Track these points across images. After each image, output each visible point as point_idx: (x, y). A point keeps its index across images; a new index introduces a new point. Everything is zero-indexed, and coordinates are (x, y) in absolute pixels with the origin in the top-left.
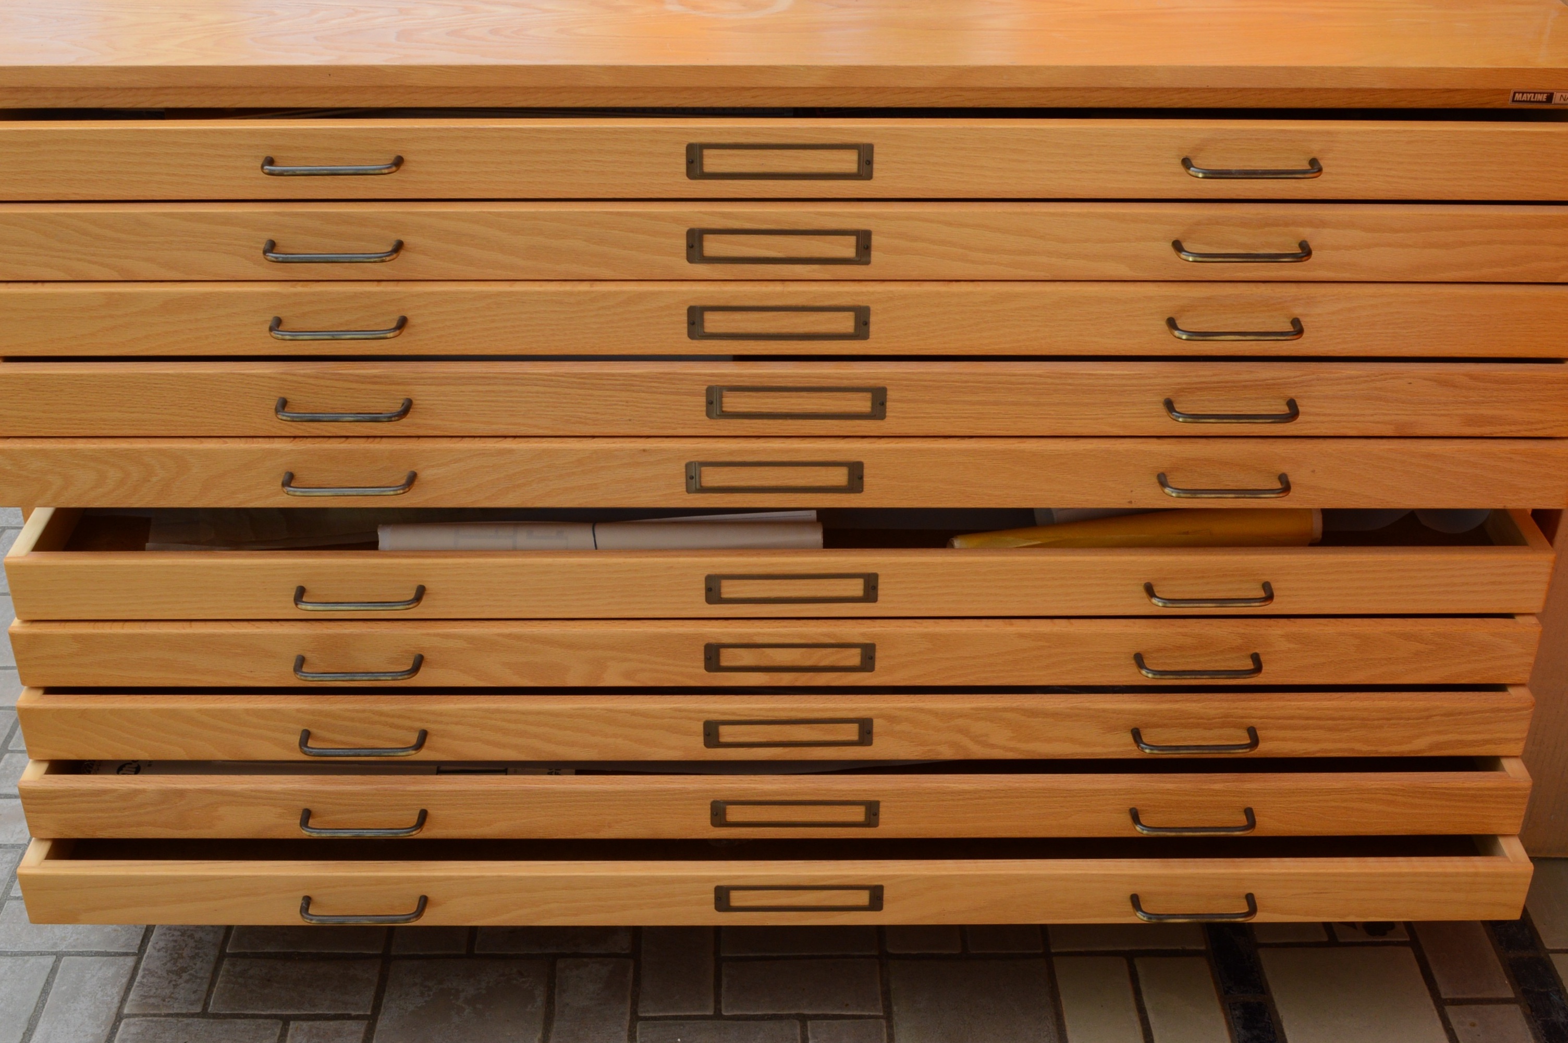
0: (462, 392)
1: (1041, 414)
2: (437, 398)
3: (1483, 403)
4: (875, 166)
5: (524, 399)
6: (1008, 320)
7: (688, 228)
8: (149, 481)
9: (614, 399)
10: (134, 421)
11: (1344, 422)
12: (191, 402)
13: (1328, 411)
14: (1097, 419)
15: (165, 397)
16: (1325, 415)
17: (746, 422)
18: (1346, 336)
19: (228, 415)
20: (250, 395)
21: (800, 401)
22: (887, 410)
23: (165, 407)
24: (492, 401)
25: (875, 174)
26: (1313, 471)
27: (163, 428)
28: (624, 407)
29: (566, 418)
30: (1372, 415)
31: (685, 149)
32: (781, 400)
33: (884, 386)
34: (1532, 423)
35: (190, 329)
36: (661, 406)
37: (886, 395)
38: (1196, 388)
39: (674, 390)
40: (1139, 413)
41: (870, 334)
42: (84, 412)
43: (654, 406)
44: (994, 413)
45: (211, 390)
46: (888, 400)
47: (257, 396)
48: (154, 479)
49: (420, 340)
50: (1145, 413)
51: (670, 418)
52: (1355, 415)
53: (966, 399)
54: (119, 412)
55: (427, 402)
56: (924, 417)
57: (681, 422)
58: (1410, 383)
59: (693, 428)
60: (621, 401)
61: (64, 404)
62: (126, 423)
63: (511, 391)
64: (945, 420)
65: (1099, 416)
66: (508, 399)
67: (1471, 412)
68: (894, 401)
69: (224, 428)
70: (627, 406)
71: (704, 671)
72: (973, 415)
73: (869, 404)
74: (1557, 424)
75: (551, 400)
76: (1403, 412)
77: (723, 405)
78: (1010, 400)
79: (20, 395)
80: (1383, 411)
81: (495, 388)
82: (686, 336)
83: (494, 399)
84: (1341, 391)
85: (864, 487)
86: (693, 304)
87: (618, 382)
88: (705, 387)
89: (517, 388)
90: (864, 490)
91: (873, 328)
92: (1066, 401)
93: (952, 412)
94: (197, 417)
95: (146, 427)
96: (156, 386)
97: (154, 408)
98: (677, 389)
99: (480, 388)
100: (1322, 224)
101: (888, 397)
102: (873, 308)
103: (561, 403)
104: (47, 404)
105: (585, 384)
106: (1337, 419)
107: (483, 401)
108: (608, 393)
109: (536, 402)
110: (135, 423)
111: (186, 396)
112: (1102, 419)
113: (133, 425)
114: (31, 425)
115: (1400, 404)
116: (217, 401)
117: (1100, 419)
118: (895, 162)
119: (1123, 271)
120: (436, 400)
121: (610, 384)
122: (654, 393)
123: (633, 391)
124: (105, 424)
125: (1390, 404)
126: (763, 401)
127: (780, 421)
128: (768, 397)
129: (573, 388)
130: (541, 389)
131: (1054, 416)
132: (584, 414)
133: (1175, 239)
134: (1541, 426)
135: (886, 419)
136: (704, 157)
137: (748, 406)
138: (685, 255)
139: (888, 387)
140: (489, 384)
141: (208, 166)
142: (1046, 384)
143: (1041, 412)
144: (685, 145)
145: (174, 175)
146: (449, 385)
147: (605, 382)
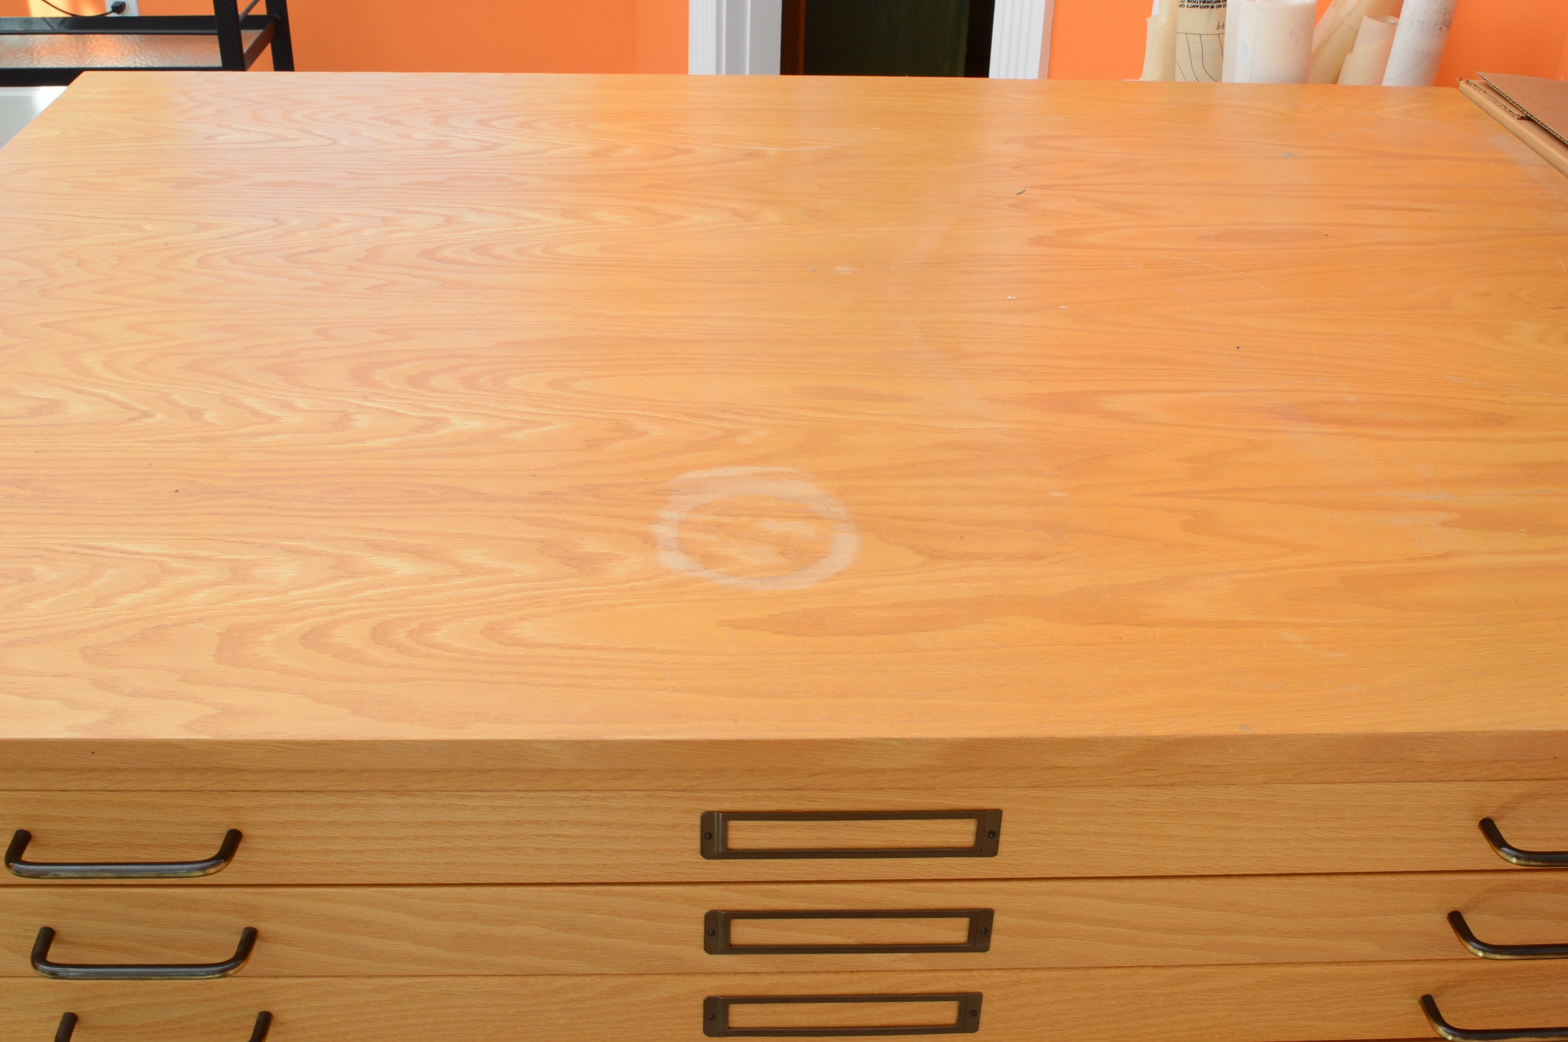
4: (1002, 838)
7: (707, 910)
25: (1001, 848)
31: (699, 819)
41: (980, 1025)
82: (700, 1032)
86: (712, 993)
102: (987, 994)
118: (1034, 833)
133: (1453, 910)
136: (730, 829)
138: (702, 943)
144: (700, 814)
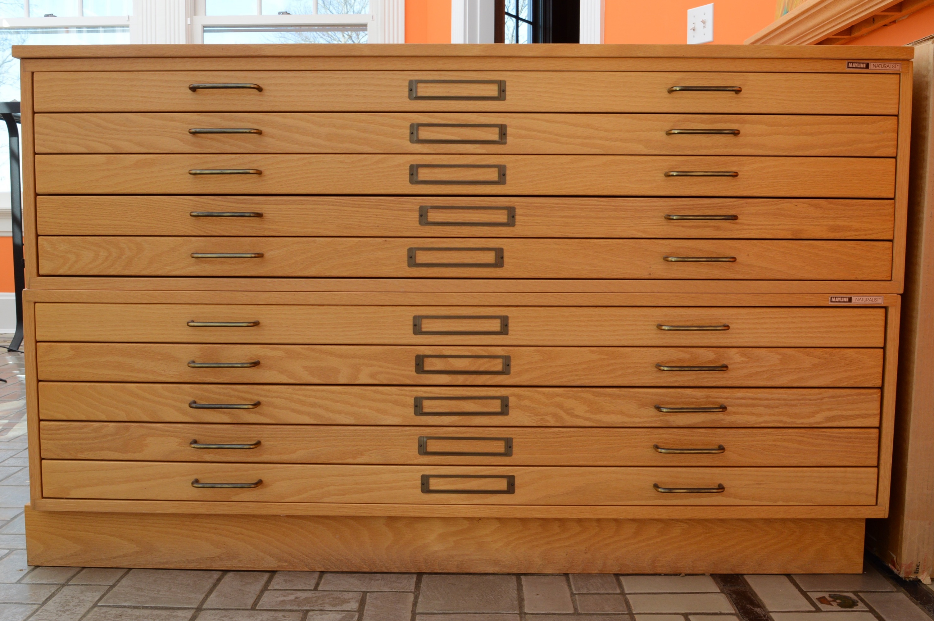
0: (290, 209)
1: (600, 224)
2: (275, 212)
3: (837, 218)
4: (507, 93)
5: (322, 213)
6: (580, 174)
7: (411, 123)
8: (121, 258)
9: (370, 213)
10: (115, 225)
11: (764, 229)
12: (147, 214)
13: (754, 223)
14: (630, 227)
15: (133, 211)
16: (753, 225)
17: (441, 227)
18: (762, 184)
19: (165, 222)
20: (178, 210)
21: (469, 215)
22: (516, 221)
23: (133, 217)
24: (305, 214)
25: (507, 97)
26: (748, 255)
27: (130, 230)
28: (375, 219)
29: (344, 225)
30: (778, 225)
31: (408, 85)
32: (459, 214)
33: (514, 206)
34: (866, 230)
35: (148, 177)
36: (396, 218)
37: (515, 212)
38: (681, 208)
39: (402, 208)
40: (652, 223)
41: (507, 181)
42: (90, 220)
43: (391, 218)
44: (574, 223)
45: (158, 207)
46: (516, 214)
47: (182, 211)
48: (124, 257)
49: (267, 184)
50: (655, 223)
51: (400, 225)
52: (769, 225)
53: (558, 214)
54: (108, 220)
55: (271, 215)
56: (536, 225)
57: (405, 228)
58: (796, 206)
59: (412, 231)
60: (374, 215)
61: (80, 215)
62: (111, 227)
63: (315, 209)
64: (547, 227)
65: (631, 225)
66: (314, 213)
67: (831, 223)
68: (519, 215)
69: (162, 230)
70: (377, 218)
71: (415, 373)
72: (562, 224)
73: (506, 217)
74: (880, 231)
75: (336, 214)
76: (795, 223)
77: (428, 217)
78: (582, 215)
79: (59, 209)
80: (784, 223)
81: (307, 206)
82: (409, 182)
83: (306, 213)
84: (760, 210)
85: (504, 264)
86: (412, 163)
87: (372, 203)
88: (419, 206)
89: (319, 206)
90: (504, 266)
91: (508, 178)
92: (612, 216)
93: (551, 222)
94: (149, 223)
95: (121, 229)
96: (130, 204)
97: (127, 218)
98: (404, 208)
99: (299, 206)
100: (745, 122)
101: (516, 213)
102: (508, 167)
103: (341, 216)
104: (71, 215)
105: (355, 204)
106: (759, 227)
107: (301, 214)
108: (367, 210)
109: (328, 215)
110: (115, 227)
111: (145, 211)
112: (632, 227)
113: (114, 228)
114: (61, 228)
115: (793, 219)
116: (160, 214)
117: (631, 227)
119: (641, 149)
120: (276, 214)
121: (369, 205)
122: (392, 210)
123: (380, 209)
124: (100, 227)
125: (787, 218)
126: (450, 215)
127: (459, 227)
128: (452, 213)
129: (348, 207)
130: (332, 207)
131: (606, 225)
132: (353, 223)
134: (870, 232)
135: (516, 226)
136: (418, 87)
137: (441, 218)
138: (409, 139)
139: (516, 207)
140: (304, 204)
141: (162, 92)
142: (601, 205)
143: (599, 223)
144: (408, 81)
145: (145, 97)
146: (283, 204)
147: (365, 203)
